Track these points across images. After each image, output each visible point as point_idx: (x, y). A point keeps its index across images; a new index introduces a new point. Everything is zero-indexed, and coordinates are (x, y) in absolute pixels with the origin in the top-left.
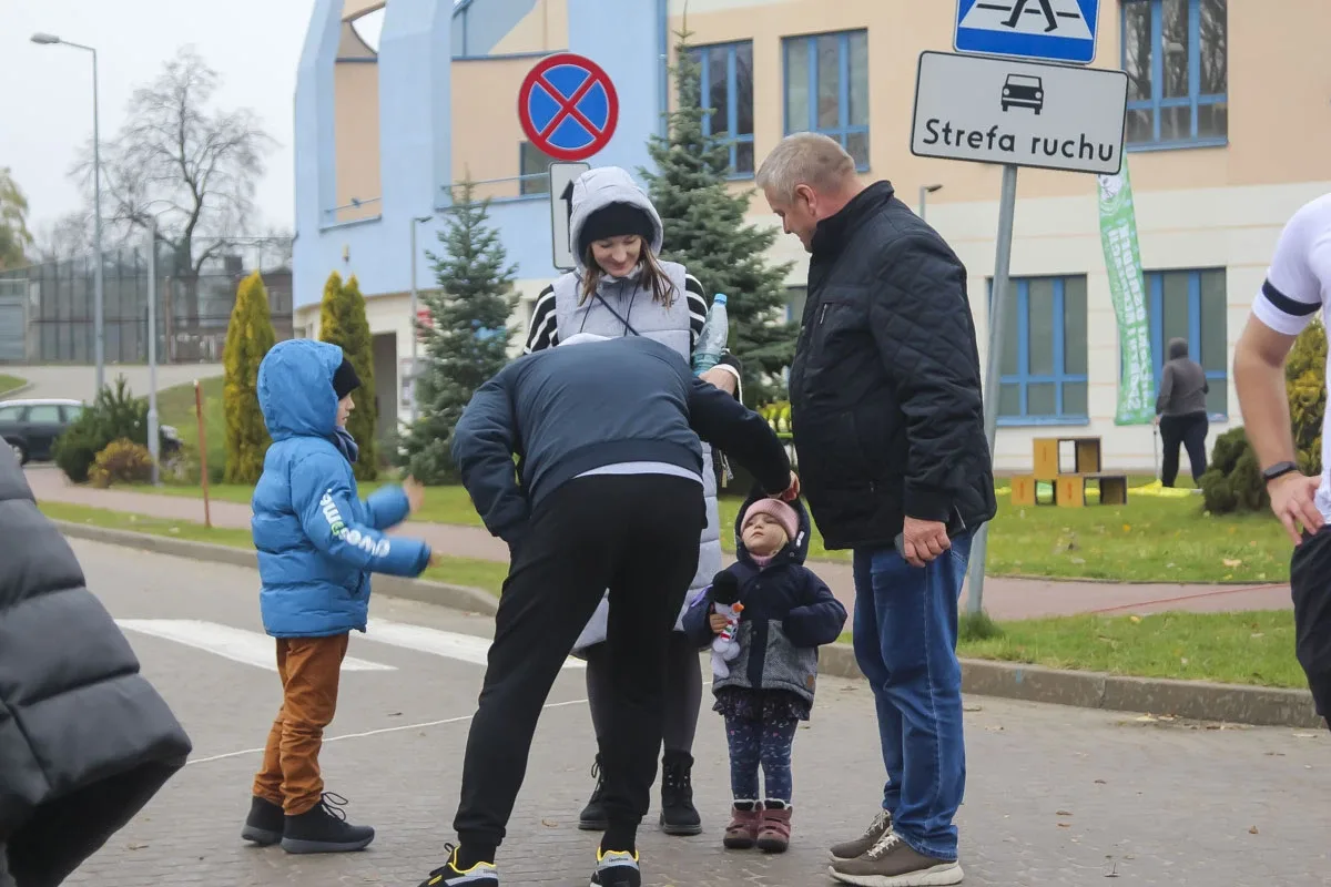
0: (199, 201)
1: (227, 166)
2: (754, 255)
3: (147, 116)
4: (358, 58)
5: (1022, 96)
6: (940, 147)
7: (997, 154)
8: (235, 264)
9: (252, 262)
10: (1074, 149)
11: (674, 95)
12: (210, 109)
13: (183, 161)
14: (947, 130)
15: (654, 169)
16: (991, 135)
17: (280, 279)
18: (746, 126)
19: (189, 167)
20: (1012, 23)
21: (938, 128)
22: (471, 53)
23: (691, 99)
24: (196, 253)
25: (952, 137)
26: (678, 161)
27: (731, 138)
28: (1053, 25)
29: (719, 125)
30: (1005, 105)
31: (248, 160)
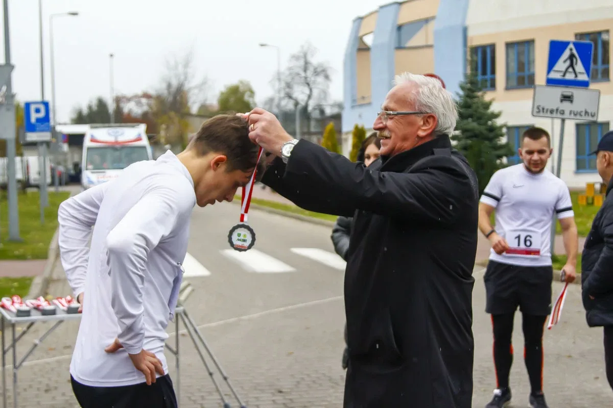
0: (311, 90)
1: (320, 79)
2: (494, 120)
3: (294, 63)
4: (363, 49)
5: (567, 98)
6: (541, 114)
7: (559, 115)
8: (322, 112)
9: (329, 111)
10: (583, 114)
11: (469, 68)
12: (315, 61)
13: (306, 78)
14: (543, 109)
15: (461, 93)
16: (557, 110)
17: (337, 118)
18: (493, 72)
19: (308, 79)
20: (564, 75)
21: (541, 109)
22: (402, 45)
23: (475, 69)
24: (310, 108)
25: (545, 111)
26: (469, 90)
27: (489, 76)
28: (576, 76)
29: (484, 73)
30: (562, 101)
31: (327, 77)
